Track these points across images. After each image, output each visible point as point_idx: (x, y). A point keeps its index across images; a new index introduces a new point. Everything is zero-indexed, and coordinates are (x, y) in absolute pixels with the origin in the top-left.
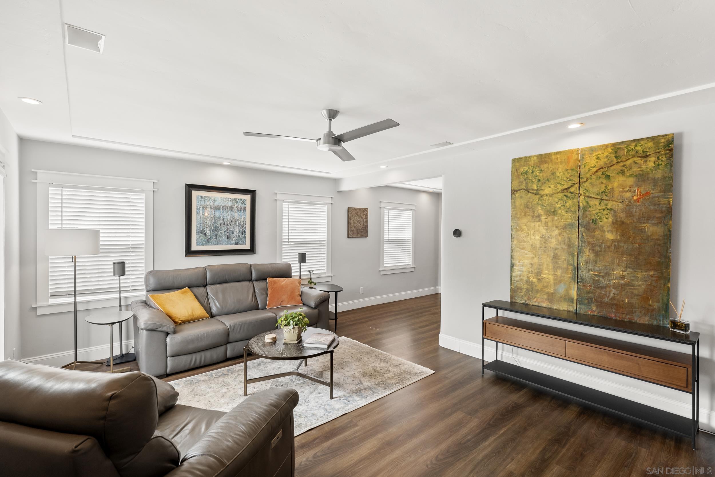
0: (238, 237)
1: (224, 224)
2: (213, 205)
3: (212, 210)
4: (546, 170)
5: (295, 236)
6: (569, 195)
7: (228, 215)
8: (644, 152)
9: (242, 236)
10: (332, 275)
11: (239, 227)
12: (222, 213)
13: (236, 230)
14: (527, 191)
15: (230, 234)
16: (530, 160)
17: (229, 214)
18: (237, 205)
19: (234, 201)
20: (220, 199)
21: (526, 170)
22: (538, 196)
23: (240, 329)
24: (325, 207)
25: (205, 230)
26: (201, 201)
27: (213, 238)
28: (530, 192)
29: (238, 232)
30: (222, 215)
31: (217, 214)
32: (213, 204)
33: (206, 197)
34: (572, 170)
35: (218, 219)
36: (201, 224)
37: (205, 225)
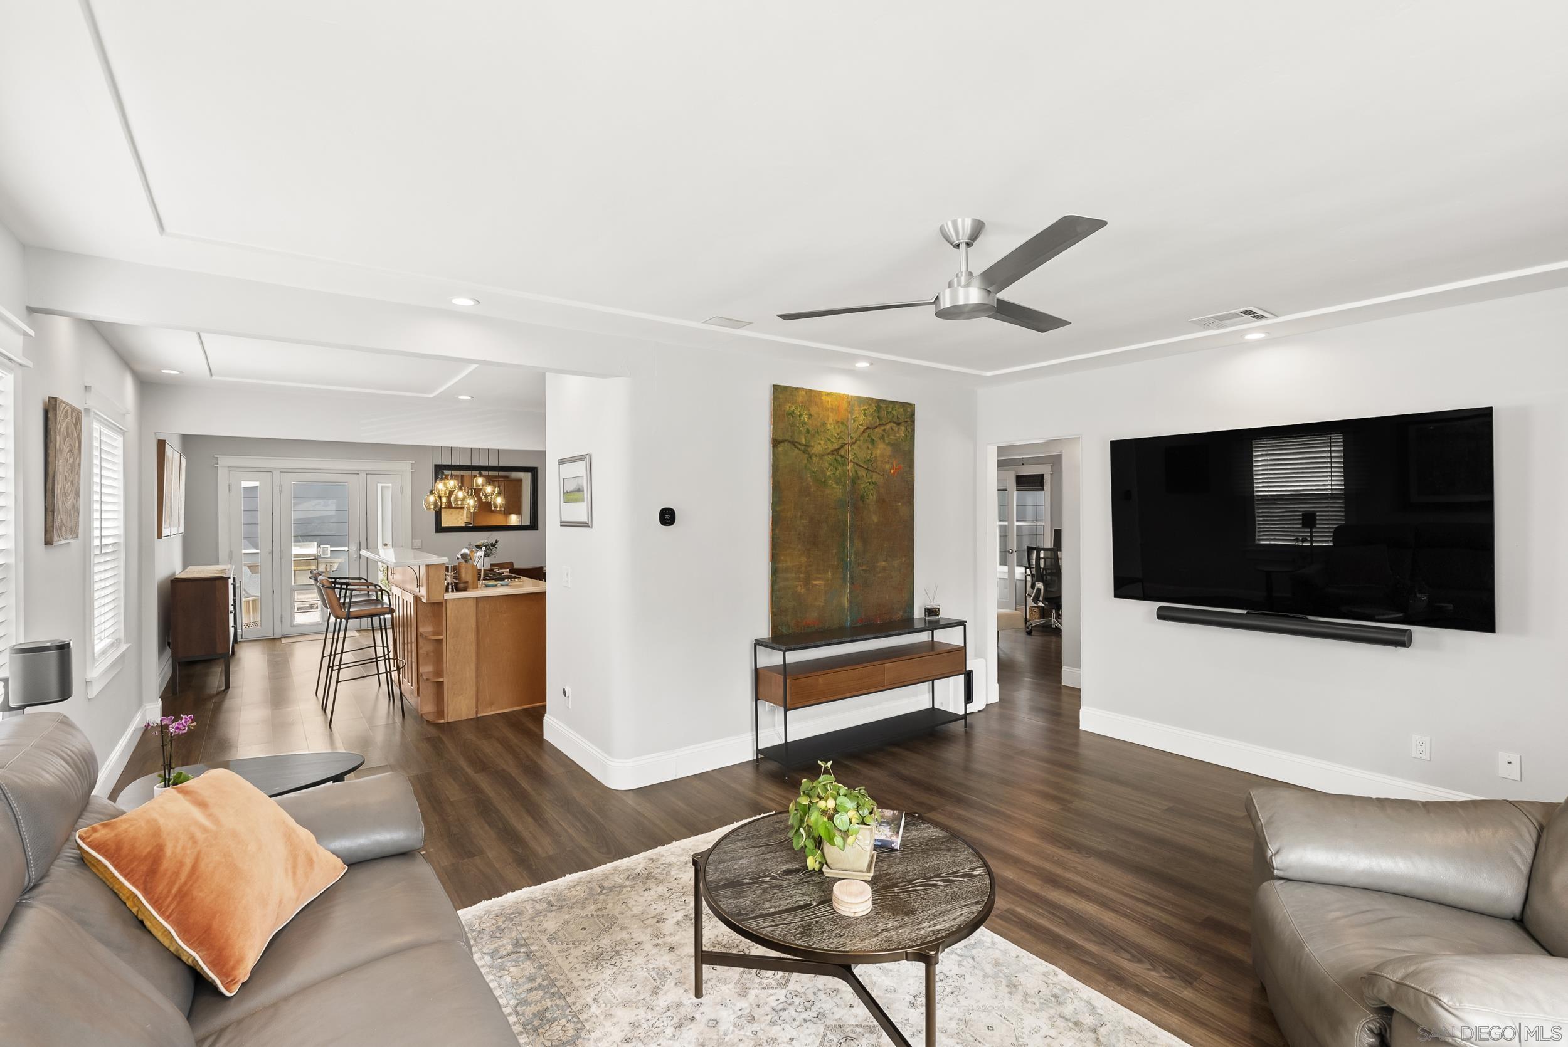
4: (816, 416)
6: (839, 459)
8: (898, 418)
14: (793, 443)
16: (797, 394)
21: (792, 409)
22: (807, 456)
28: (798, 448)
34: (842, 423)
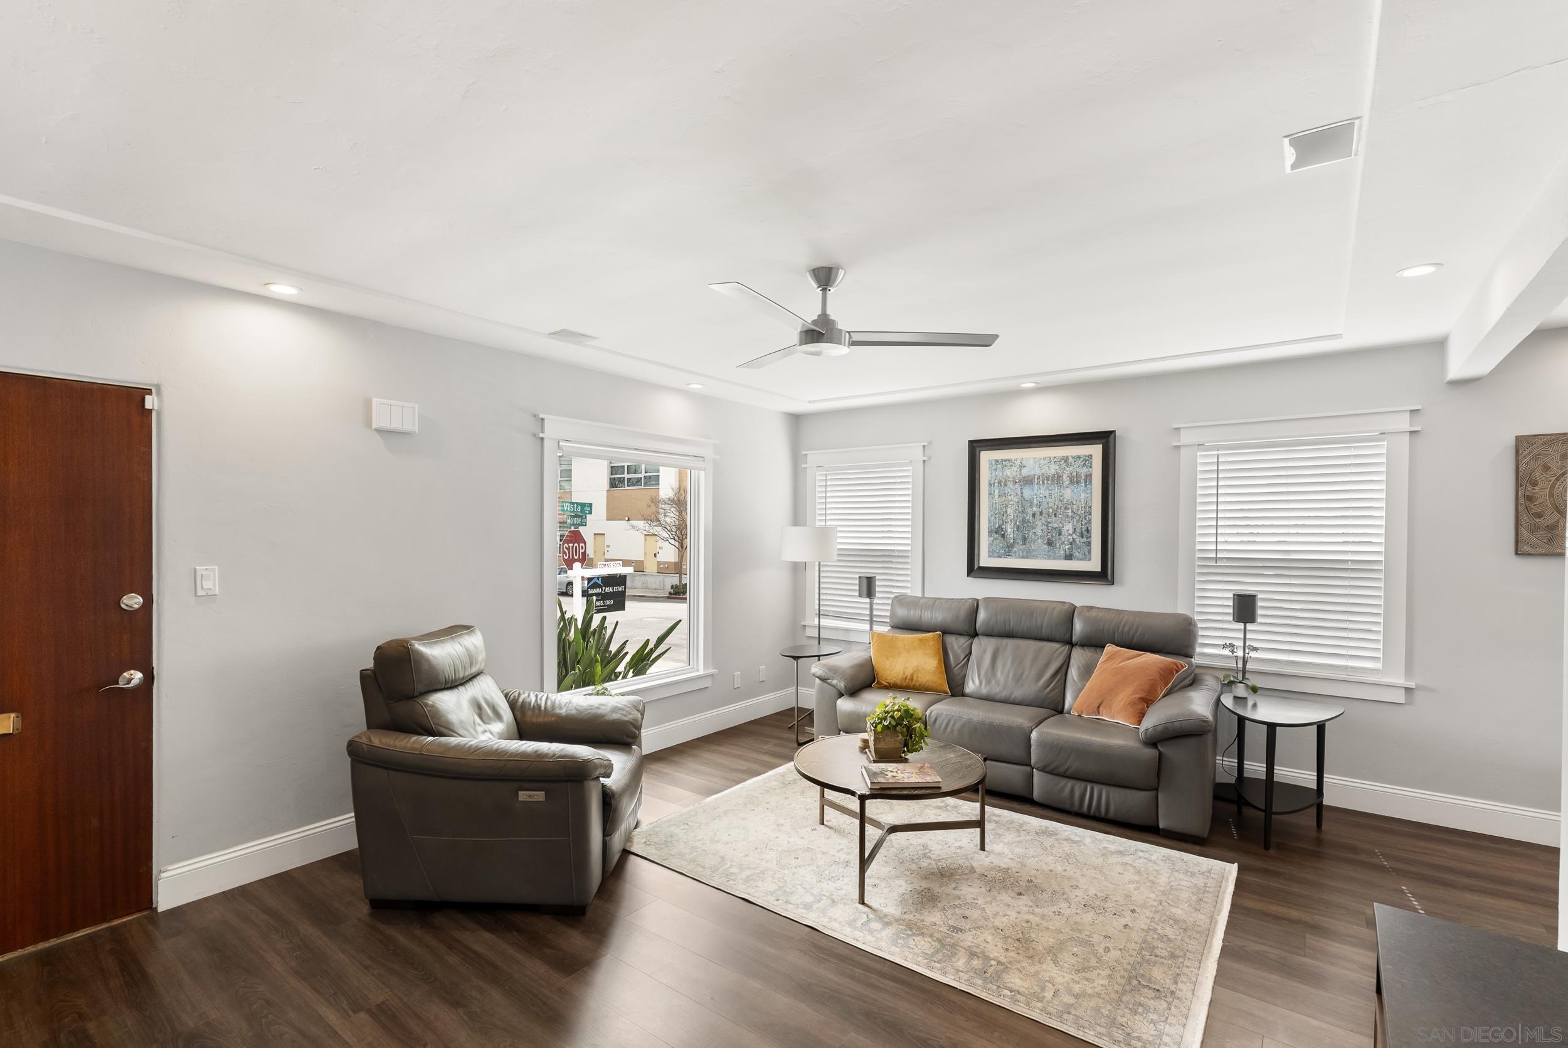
0: (1071, 544)
1: (1041, 513)
2: (1018, 476)
3: (1017, 485)
7: (1050, 495)
9: (1082, 540)
10: (1411, 684)
11: (1075, 520)
12: (1036, 490)
13: (1068, 527)
15: (1054, 535)
17: (1052, 492)
18: (1068, 470)
19: (1063, 461)
20: (1032, 461)
24: (1382, 448)
25: (1003, 527)
26: (996, 469)
27: (1018, 543)
29: (1071, 532)
30: (1036, 495)
31: (1027, 492)
32: (1018, 473)
33: (1005, 461)
35: (1029, 504)
36: (997, 516)
37: (1004, 518)
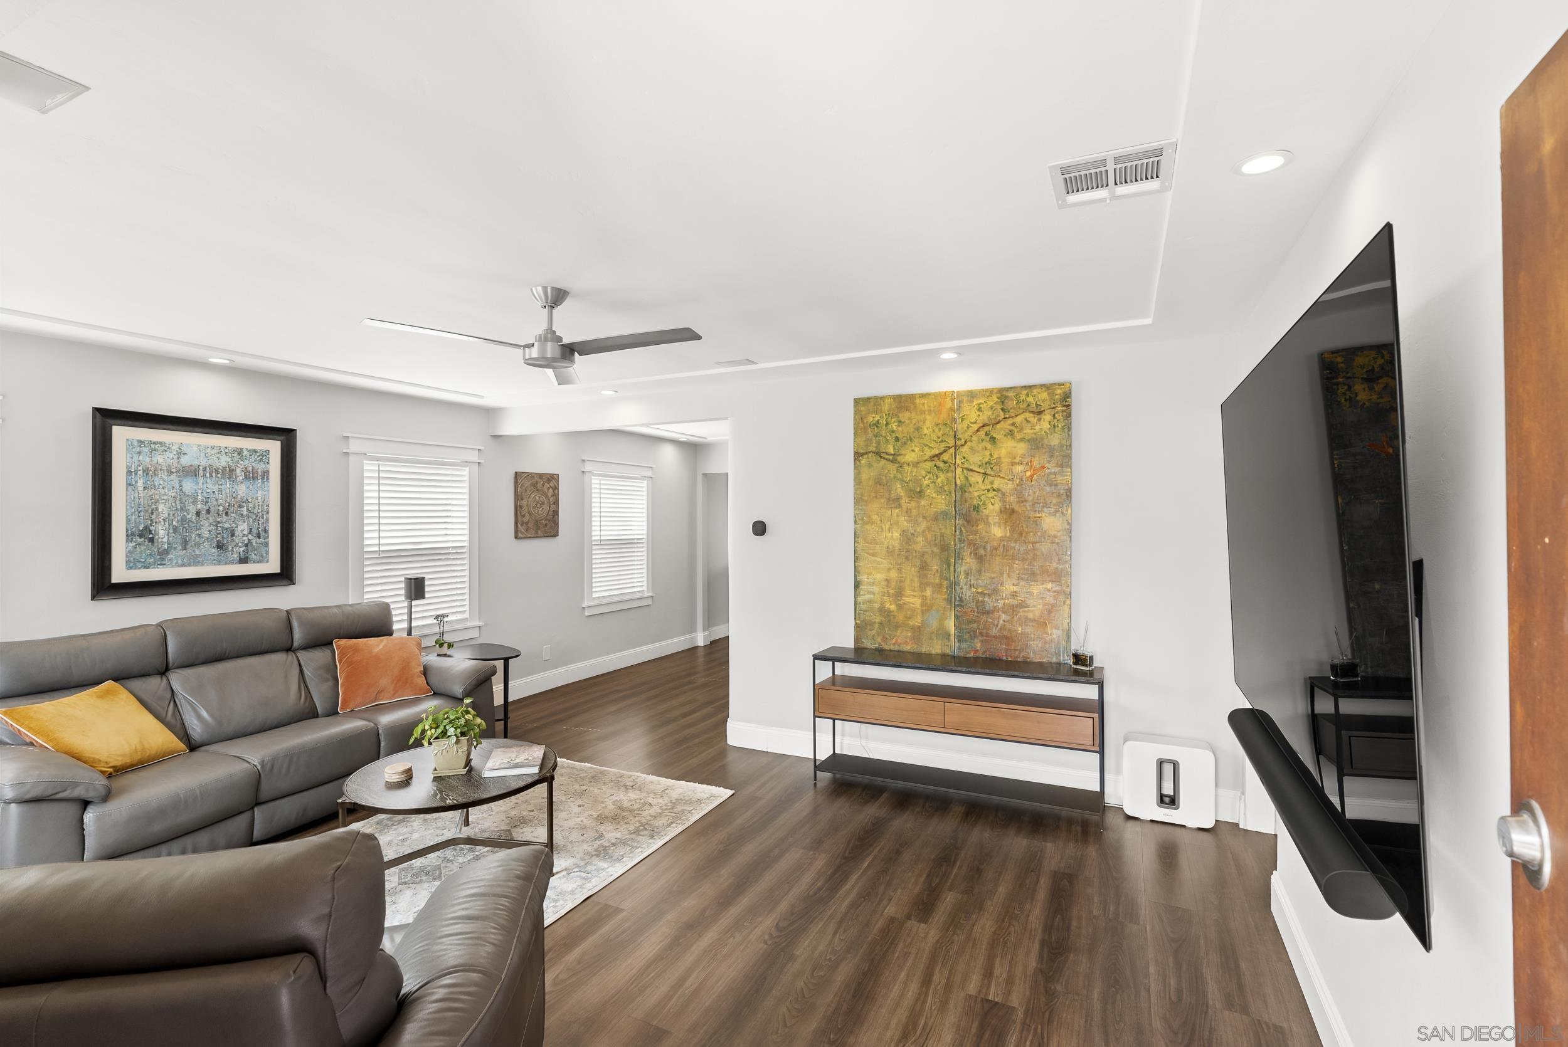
0: (246, 545)
1: (208, 512)
2: (175, 464)
3: (173, 476)
4: (907, 422)
5: (395, 537)
6: (942, 465)
7: (220, 490)
8: (1037, 405)
9: (259, 541)
10: (481, 624)
11: (251, 520)
12: (200, 484)
13: (243, 527)
14: (879, 454)
15: (225, 536)
16: (882, 403)
17: (223, 487)
18: (243, 464)
19: (236, 454)
20: (195, 449)
21: (876, 419)
22: (896, 465)
23: (289, 768)
24: (466, 471)
25: (151, 528)
26: (139, 453)
27: (175, 548)
28: (884, 458)
29: (246, 532)
30: (201, 489)
31: (189, 486)
32: (175, 461)
33: (154, 443)
34: (945, 424)
35: (191, 500)
36: (142, 514)
37: (153, 517)
